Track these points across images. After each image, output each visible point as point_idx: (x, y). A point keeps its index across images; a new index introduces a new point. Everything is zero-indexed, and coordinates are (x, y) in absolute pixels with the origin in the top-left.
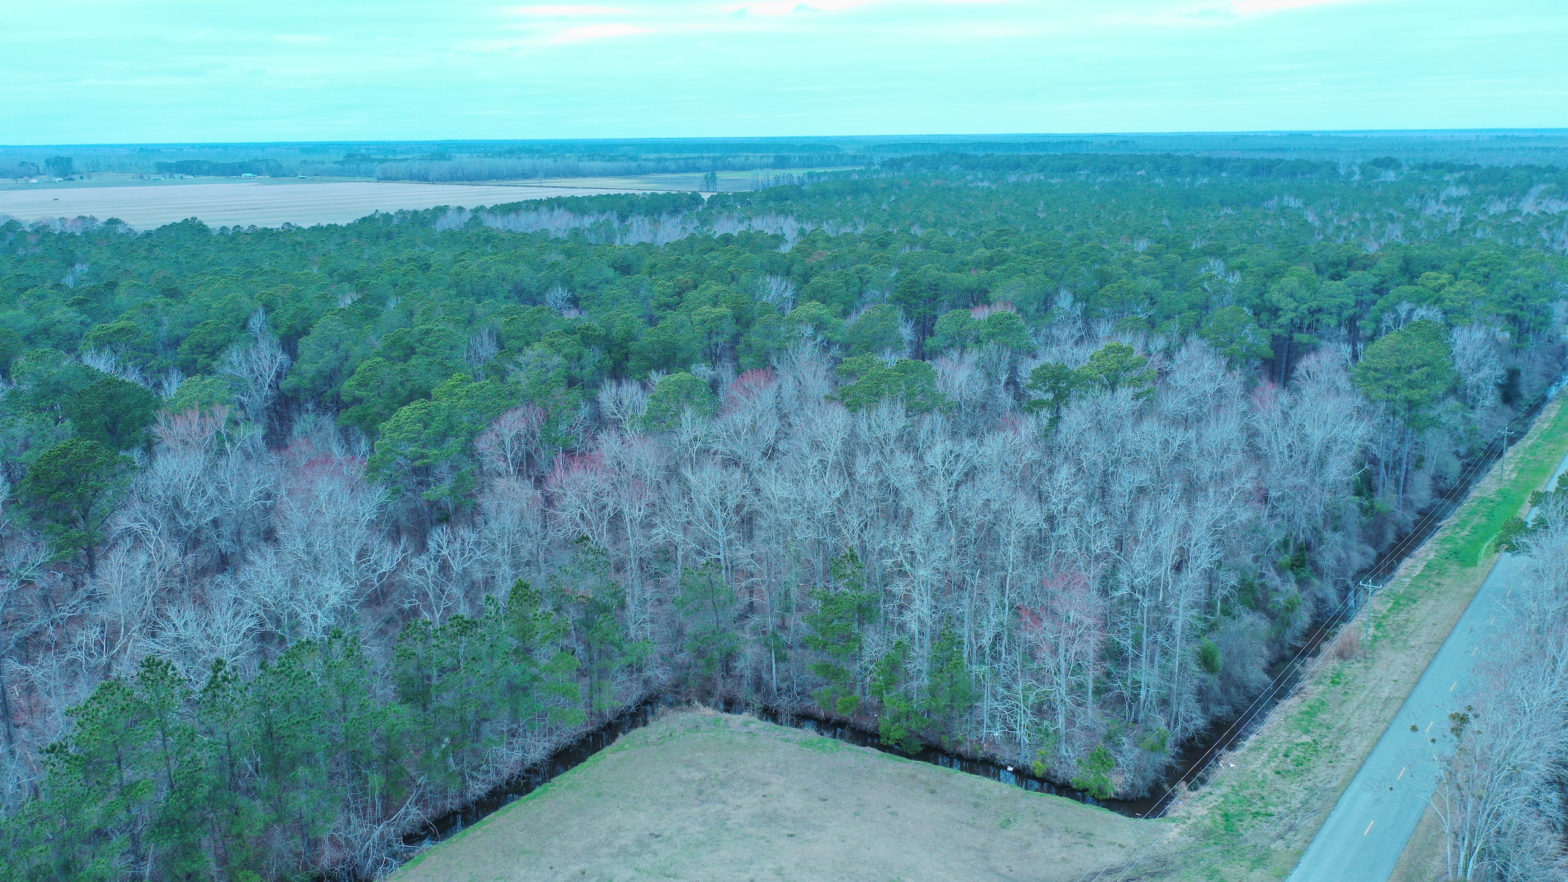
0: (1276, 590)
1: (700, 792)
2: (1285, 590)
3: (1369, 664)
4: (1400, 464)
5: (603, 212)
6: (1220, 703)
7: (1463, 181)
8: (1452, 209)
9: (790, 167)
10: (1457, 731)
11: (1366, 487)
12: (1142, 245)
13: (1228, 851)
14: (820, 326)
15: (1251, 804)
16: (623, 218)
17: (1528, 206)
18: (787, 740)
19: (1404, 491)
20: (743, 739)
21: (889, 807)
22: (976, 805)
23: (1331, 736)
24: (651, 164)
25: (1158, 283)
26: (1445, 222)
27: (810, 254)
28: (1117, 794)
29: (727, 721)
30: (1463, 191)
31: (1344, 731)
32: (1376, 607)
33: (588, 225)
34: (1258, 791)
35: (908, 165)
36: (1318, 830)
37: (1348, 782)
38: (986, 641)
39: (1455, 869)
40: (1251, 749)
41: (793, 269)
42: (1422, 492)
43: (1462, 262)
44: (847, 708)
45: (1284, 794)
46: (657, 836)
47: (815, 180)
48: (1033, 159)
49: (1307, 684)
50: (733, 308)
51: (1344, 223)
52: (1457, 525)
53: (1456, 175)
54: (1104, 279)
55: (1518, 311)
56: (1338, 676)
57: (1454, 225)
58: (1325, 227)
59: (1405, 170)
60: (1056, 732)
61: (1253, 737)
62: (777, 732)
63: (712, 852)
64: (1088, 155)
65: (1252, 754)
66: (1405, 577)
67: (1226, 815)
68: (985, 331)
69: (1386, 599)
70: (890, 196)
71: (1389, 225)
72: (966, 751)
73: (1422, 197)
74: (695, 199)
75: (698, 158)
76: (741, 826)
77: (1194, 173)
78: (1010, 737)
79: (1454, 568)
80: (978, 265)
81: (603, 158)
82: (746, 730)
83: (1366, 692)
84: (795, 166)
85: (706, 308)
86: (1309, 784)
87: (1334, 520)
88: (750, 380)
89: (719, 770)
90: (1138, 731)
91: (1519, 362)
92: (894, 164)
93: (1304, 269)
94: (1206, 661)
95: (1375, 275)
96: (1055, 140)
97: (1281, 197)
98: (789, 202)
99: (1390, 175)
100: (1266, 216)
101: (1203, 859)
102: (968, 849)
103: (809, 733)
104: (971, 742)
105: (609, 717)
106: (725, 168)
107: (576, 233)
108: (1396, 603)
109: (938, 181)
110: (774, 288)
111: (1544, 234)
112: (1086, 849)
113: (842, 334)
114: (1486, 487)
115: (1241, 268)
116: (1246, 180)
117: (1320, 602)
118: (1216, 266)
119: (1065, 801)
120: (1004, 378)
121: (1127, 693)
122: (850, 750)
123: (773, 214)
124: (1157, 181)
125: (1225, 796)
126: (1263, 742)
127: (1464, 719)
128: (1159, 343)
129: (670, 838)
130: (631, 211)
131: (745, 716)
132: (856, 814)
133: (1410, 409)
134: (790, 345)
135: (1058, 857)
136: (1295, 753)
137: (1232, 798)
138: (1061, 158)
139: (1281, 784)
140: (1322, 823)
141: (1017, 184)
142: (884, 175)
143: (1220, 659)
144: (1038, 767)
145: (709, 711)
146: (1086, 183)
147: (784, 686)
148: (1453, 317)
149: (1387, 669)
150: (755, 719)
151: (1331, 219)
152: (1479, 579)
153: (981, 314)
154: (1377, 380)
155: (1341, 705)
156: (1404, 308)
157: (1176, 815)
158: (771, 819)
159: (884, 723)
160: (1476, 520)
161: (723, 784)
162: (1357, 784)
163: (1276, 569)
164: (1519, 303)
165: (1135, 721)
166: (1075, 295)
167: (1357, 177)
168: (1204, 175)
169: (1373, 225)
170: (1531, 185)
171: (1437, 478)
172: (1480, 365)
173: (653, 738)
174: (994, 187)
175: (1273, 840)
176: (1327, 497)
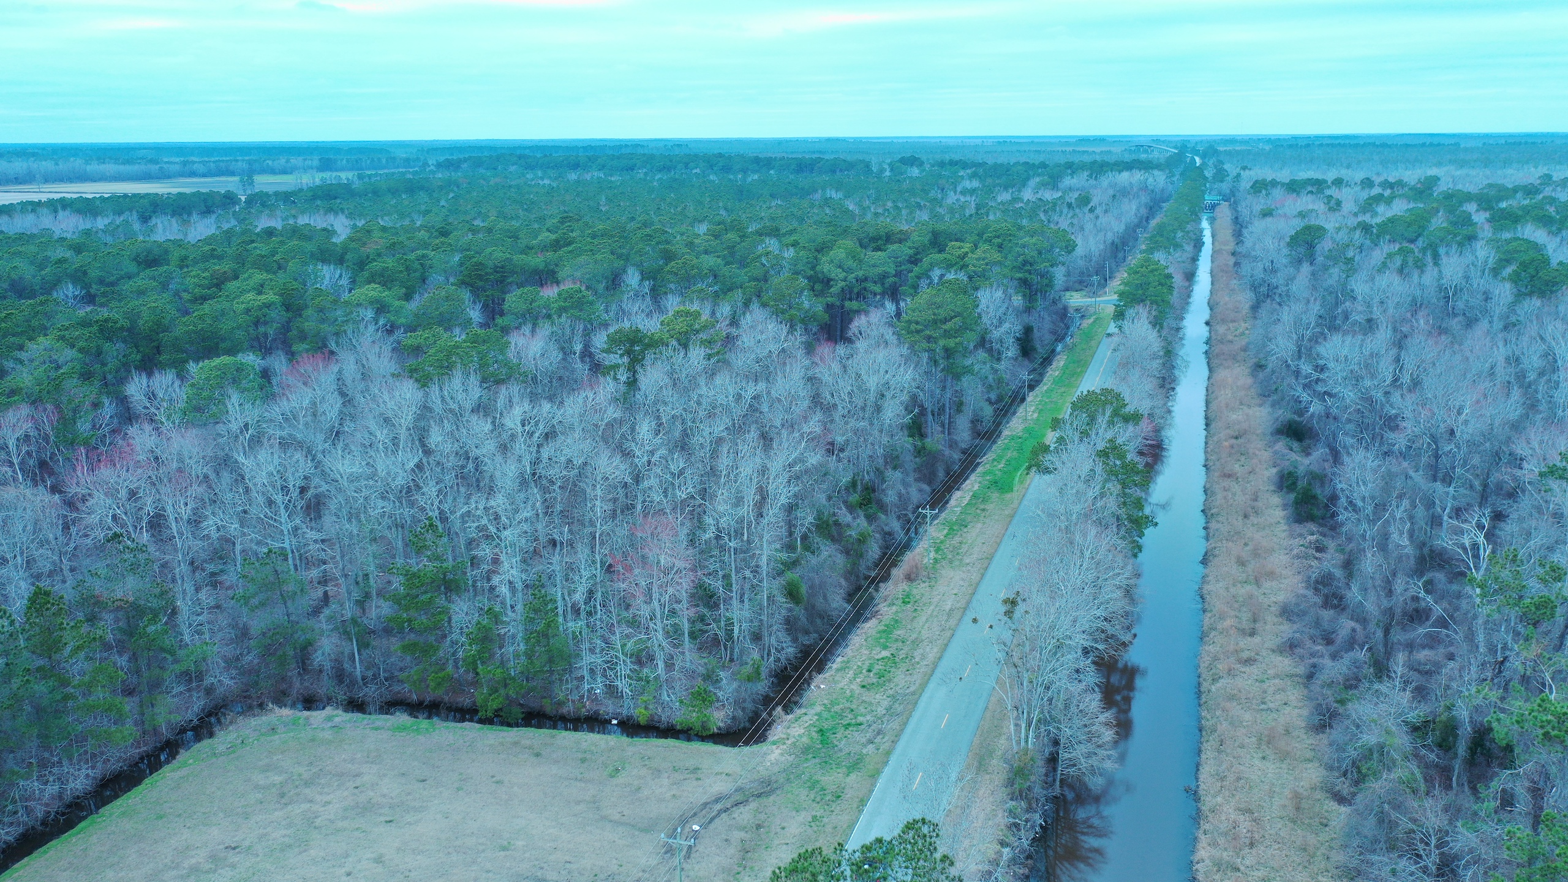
0: (848, 526)
1: (282, 795)
2: (857, 524)
3: (933, 583)
4: (944, 410)
5: (120, 213)
6: (807, 632)
7: (974, 175)
8: (968, 198)
9: (336, 170)
10: (1009, 614)
11: (916, 429)
12: (702, 229)
13: (826, 762)
14: (381, 308)
15: (842, 717)
16: (145, 219)
17: (1027, 195)
18: (377, 729)
19: (949, 434)
20: (327, 735)
21: (493, 777)
22: (583, 760)
23: (906, 649)
24: (177, 168)
25: (719, 260)
26: (963, 208)
27: (365, 244)
28: (719, 728)
29: (307, 718)
30: (975, 184)
31: (916, 643)
32: (934, 534)
33: (101, 227)
34: (848, 705)
35: (465, 166)
36: (902, 730)
37: (923, 686)
38: (579, 597)
39: (1018, 742)
40: (838, 670)
41: (347, 257)
42: (963, 434)
43: (980, 235)
44: (439, 684)
45: (871, 704)
46: (234, 849)
47: (366, 180)
48: (592, 159)
49: (883, 608)
50: (281, 295)
51: (880, 211)
52: (994, 460)
53: (969, 171)
54: (669, 256)
55: (1027, 275)
56: (908, 596)
57: (971, 210)
58: (864, 214)
59: (927, 167)
60: (657, 678)
61: (839, 659)
62: (365, 722)
63: (300, 853)
64: (644, 155)
65: (840, 674)
66: (956, 506)
67: (821, 730)
68: (556, 305)
69: (941, 527)
70: (447, 193)
71: (918, 212)
72: (569, 712)
73: (943, 190)
74: (229, 199)
75: (231, 161)
76: (332, 822)
77: (745, 171)
78: (612, 691)
79: (995, 495)
80: (544, 248)
81: (116, 161)
82: (330, 724)
83: (932, 608)
84: (342, 169)
85: (250, 296)
86: (891, 692)
87: (893, 460)
88: (306, 366)
89: (301, 770)
90: (735, 668)
91: (1032, 320)
92: (449, 165)
93: (849, 243)
94: (792, 593)
95: (910, 248)
96: (612, 144)
97: (824, 189)
98: (338, 201)
99: (915, 172)
100: (812, 206)
101: (804, 773)
102: (578, 803)
103: (402, 718)
104: (573, 701)
105: (166, 733)
106: (264, 171)
107: (87, 233)
108: (951, 529)
109: (497, 180)
110: (328, 277)
111: (1042, 216)
112: (695, 783)
113: (406, 317)
114: (1015, 426)
115: (795, 244)
116: (792, 177)
117: (888, 535)
118: (772, 244)
119: (671, 742)
120: (578, 348)
121: (721, 634)
122: (448, 727)
123: (322, 212)
124: (711, 177)
125: (819, 714)
126: (848, 662)
127: (1013, 603)
128: (725, 309)
129: (249, 848)
130: (154, 212)
131: (329, 710)
132: (458, 789)
133: (948, 358)
134: (350, 329)
135: (668, 795)
136: (877, 667)
137: (825, 715)
138: (618, 158)
139: (867, 696)
140: (905, 724)
141: (578, 182)
142: (440, 176)
143: (803, 589)
144: (641, 714)
145: (286, 712)
146: (645, 180)
147: (370, 674)
148: (977, 280)
149: (948, 586)
150: (340, 712)
151: (869, 208)
152: (1016, 502)
153: (550, 293)
154: (918, 332)
155: (912, 621)
156: (936, 274)
157: (776, 738)
158: (366, 809)
159: (479, 695)
160: (1009, 454)
161: (307, 784)
162: (931, 685)
163: (847, 507)
164: (1028, 267)
165: (732, 660)
166: (642, 274)
167: (888, 173)
168: (754, 172)
169: (904, 212)
170: (1028, 179)
171: (975, 421)
172: (1001, 321)
173: (222, 748)
174: (555, 185)
175: (864, 746)
176: (885, 439)
